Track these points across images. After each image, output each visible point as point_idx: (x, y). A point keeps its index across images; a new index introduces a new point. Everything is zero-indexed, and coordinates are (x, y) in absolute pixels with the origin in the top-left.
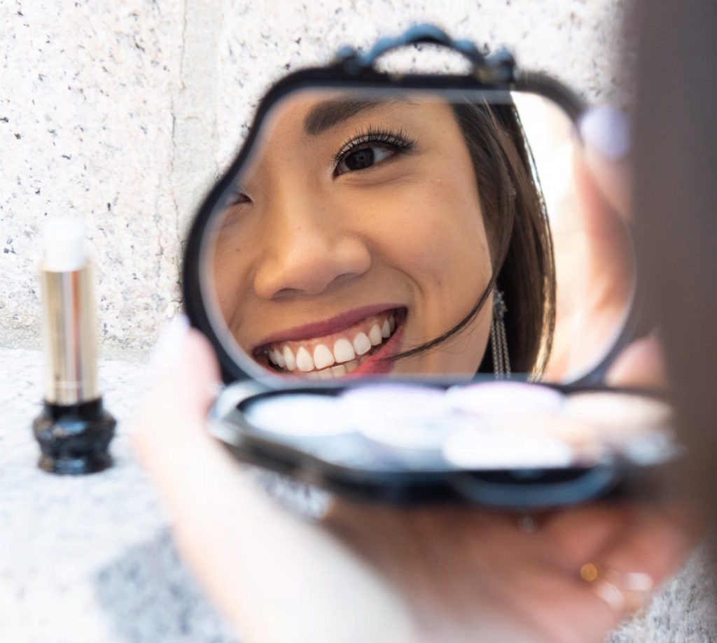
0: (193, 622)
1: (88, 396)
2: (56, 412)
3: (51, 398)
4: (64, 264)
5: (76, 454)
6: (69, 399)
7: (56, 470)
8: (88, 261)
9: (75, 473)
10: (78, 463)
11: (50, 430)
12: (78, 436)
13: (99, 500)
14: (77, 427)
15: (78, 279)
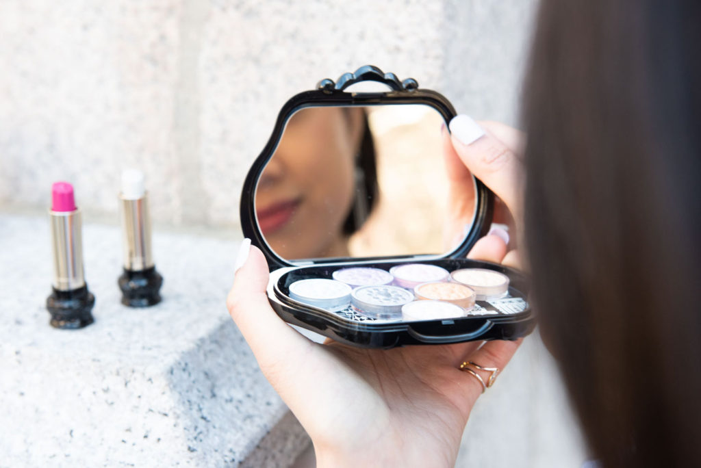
0: (216, 391)
1: (148, 265)
2: (130, 274)
3: (128, 266)
4: (133, 195)
5: (142, 297)
6: (138, 267)
7: (131, 305)
8: (146, 193)
9: (142, 306)
10: (144, 302)
11: (128, 284)
12: (144, 288)
13: (159, 323)
14: (143, 282)
15: (142, 203)
